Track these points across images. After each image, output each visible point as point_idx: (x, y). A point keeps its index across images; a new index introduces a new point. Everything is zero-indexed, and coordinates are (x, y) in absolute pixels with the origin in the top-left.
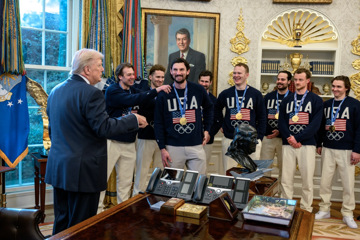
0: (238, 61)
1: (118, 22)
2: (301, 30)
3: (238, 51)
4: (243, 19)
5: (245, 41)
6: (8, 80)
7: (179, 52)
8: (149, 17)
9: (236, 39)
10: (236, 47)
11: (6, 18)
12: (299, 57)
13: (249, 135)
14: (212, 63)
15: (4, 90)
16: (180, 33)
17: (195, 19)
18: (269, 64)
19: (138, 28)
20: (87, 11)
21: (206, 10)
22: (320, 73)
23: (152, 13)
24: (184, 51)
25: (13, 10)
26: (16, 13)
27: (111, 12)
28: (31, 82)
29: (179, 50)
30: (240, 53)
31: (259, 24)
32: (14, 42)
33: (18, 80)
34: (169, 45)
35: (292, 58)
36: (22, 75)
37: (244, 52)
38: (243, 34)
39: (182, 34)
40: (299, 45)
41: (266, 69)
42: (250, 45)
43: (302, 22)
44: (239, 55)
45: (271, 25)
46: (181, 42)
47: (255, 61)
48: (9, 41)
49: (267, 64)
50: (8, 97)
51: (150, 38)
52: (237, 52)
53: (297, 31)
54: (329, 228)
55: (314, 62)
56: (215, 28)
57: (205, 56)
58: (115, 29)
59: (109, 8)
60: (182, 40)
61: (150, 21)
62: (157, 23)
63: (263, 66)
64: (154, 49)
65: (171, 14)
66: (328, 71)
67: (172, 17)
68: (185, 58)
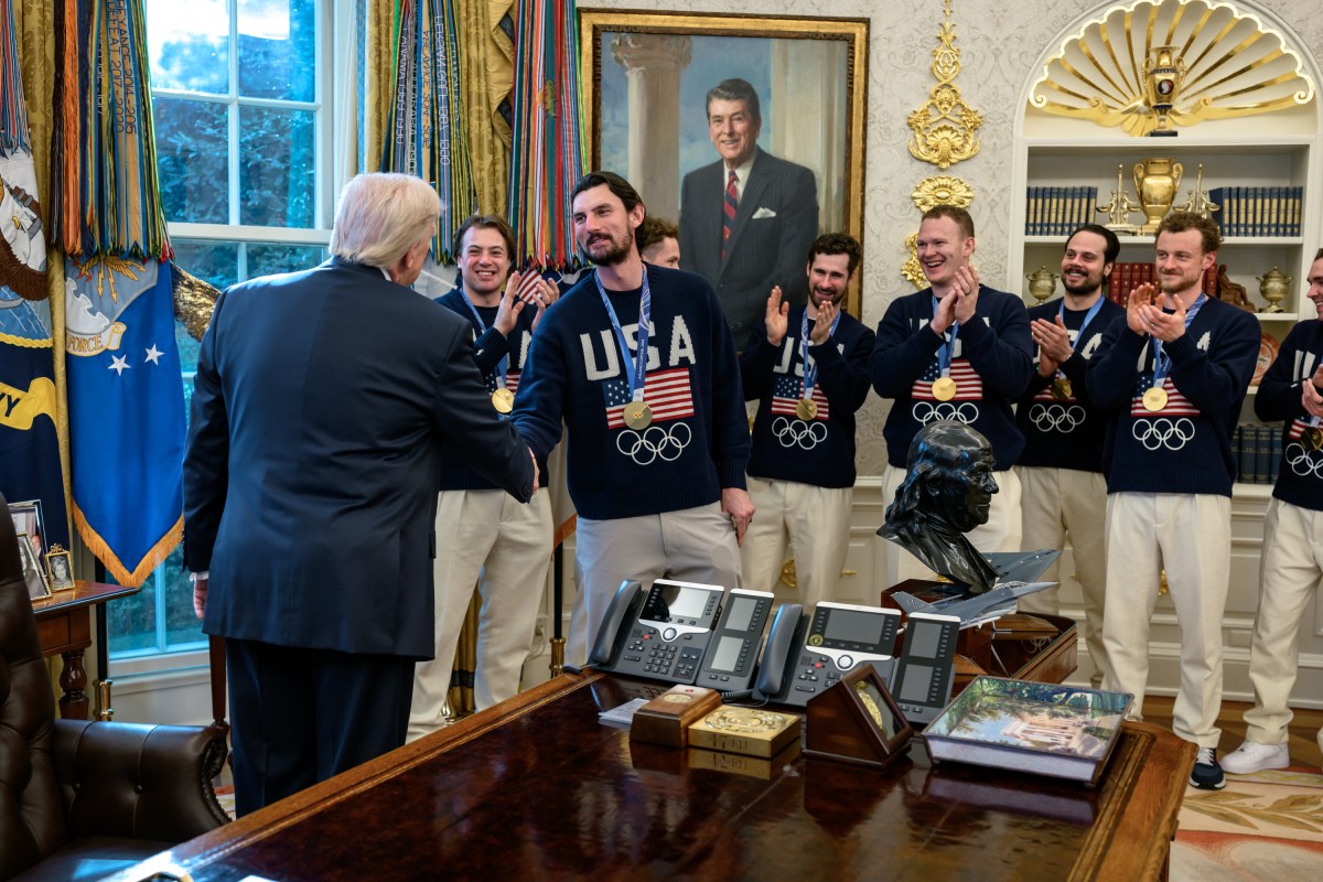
0: (939, 194)
1: (494, 64)
2: (1174, 70)
3: (936, 155)
4: (955, 38)
5: (964, 118)
6: (112, 280)
7: (718, 167)
8: (609, 41)
9: (931, 111)
10: (931, 141)
11: (99, 61)
12: (1169, 174)
13: (962, 462)
14: (841, 204)
15: (99, 313)
16: (720, 97)
17: (775, 43)
18: (1054, 201)
19: (567, 83)
20: (383, 25)
21: (819, 9)
22: (1250, 230)
23: (618, 27)
24: (736, 162)
25: (121, 32)
26: (132, 42)
27: (469, 26)
28: (191, 286)
29: (720, 158)
30: (944, 165)
31: (1015, 56)
32: (129, 146)
33: (143, 278)
34: (682, 140)
35: (1143, 178)
36: (160, 262)
37: (961, 161)
38: (954, 91)
39: (728, 98)
40: (1170, 127)
41: (1046, 221)
42: (983, 134)
43: (1179, 42)
44: (942, 170)
45: (1060, 56)
46: (727, 131)
47: (1003, 190)
48: (109, 142)
49: (1047, 201)
50: (112, 337)
51: (613, 119)
52: (936, 161)
53: (1159, 77)
54: (1280, 806)
55: (1227, 192)
56: (851, 76)
57: (817, 177)
58: (483, 90)
59: (464, 14)
60: (731, 120)
61: (613, 55)
62: (636, 63)
63: (1032, 210)
64: (626, 158)
65: (688, 29)
66: (1282, 221)
67: (692, 38)
68: (740, 188)
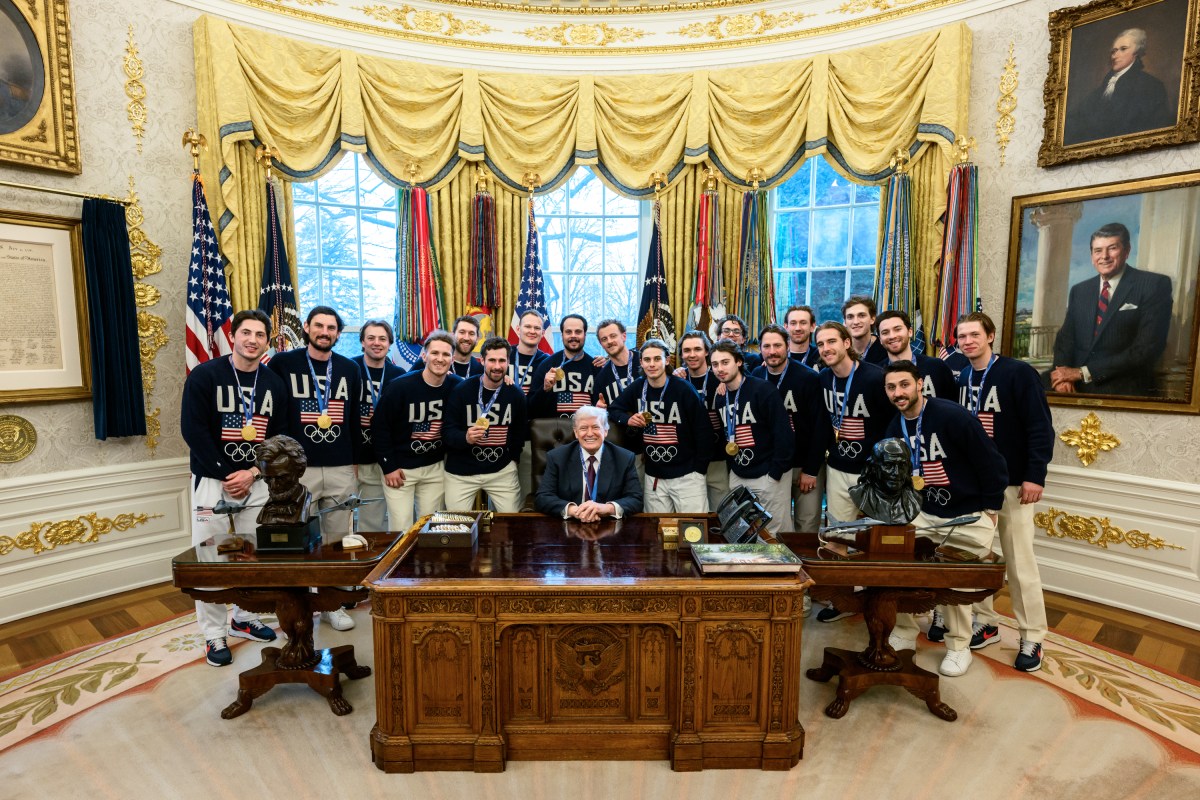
7: (1097, 279)
8: (1027, 213)
14: (1193, 298)
16: (1101, 236)
17: (1145, 196)
23: (1036, 204)
24: (1110, 276)
34: (1072, 265)
39: (1106, 236)
46: (1104, 256)
51: (1028, 257)
57: (1173, 280)
60: (1108, 249)
61: (1032, 221)
62: (1044, 223)
64: (1035, 279)
65: (1081, 197)
67: (1084, 202)
68: (1111, 292)
